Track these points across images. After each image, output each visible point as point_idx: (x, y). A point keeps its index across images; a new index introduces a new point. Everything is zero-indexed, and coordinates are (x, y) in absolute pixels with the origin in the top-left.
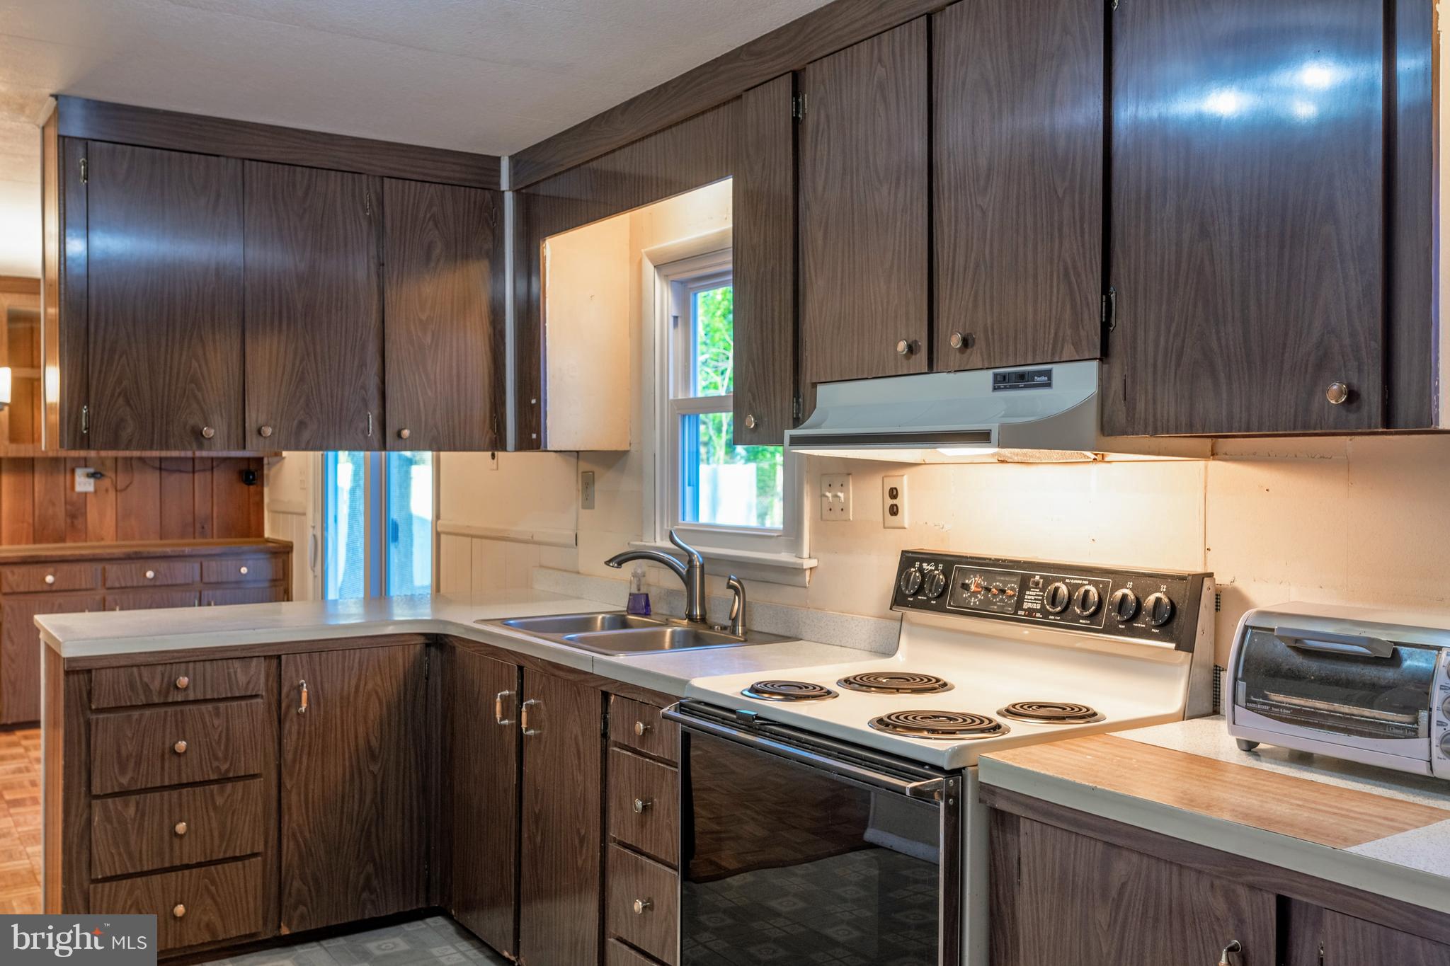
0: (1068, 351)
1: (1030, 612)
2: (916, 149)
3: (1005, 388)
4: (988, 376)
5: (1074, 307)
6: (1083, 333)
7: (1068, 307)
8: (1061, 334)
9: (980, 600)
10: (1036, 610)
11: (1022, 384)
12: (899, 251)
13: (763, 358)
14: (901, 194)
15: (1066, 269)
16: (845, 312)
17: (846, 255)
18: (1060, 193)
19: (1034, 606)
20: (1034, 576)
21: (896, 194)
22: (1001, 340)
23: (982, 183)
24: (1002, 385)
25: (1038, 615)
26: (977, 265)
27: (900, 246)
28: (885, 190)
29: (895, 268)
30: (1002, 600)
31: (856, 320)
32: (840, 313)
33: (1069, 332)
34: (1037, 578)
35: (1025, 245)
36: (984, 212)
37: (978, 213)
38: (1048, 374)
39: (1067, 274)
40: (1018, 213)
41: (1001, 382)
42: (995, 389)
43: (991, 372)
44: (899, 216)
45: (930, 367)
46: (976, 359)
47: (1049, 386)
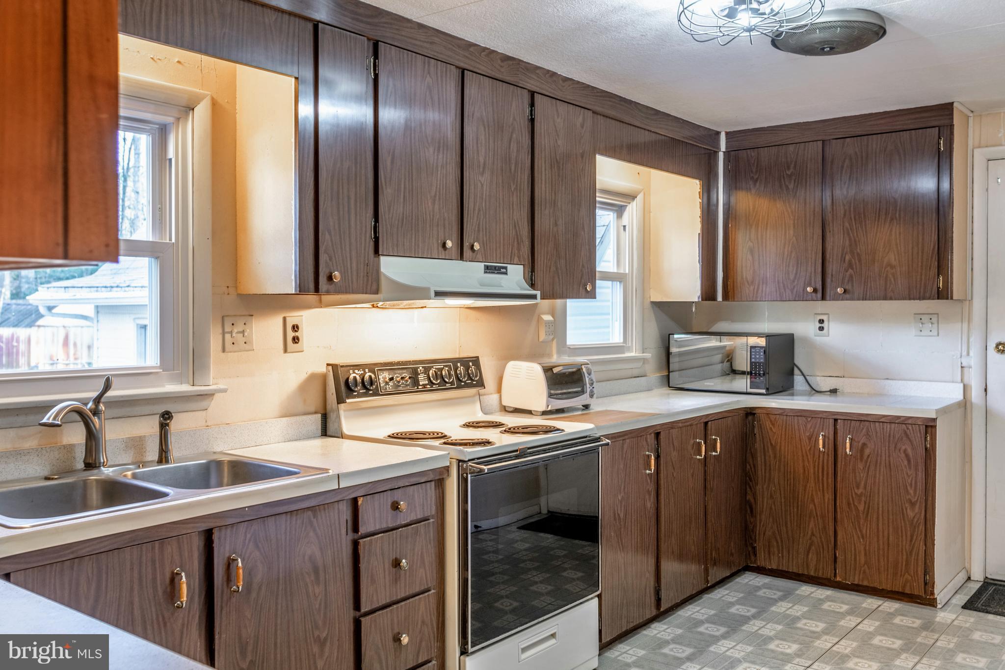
0: (516, 260)
1: (424, 386)
2: (449, 134)
3: (489, 272)
4: (481, 266)
5: (518, 241)
6: (521, 253)
7: (516, 240)
8: (513, 252)
9: (391, 386)
10: (426, 385)
11: (496, 272)
12: (440, 189)
13: (340, 230)
14: (441, 156)
15: (515, 223)
16: (406, 214)
17: (407, 179)
18: (513, 189)
19: (425, 383)
20: (419, 367)
21: (438, 155)
22: (490, 249)
23: (481, 170)
24: (488, 271)
25: (428, 386)
26: (479, 210)
27: (440, 186)
28: (431, 150)
29: (437, 197)
30: (403, 384)
31: (414, 221)
32: (403, 214)
33: (516, 252)
34: (421, 368)
35: (500, 207)
36: (482, 185)
37: (479, 184)
38: (506, 268)
39: (515, 226)
40: (496, 191)
41: (488, 270)
42: (485, 272)
43: (483, 264)
44: (439, 169)
45: (461, 257)
46: (479, 257)
47: (506, 273)
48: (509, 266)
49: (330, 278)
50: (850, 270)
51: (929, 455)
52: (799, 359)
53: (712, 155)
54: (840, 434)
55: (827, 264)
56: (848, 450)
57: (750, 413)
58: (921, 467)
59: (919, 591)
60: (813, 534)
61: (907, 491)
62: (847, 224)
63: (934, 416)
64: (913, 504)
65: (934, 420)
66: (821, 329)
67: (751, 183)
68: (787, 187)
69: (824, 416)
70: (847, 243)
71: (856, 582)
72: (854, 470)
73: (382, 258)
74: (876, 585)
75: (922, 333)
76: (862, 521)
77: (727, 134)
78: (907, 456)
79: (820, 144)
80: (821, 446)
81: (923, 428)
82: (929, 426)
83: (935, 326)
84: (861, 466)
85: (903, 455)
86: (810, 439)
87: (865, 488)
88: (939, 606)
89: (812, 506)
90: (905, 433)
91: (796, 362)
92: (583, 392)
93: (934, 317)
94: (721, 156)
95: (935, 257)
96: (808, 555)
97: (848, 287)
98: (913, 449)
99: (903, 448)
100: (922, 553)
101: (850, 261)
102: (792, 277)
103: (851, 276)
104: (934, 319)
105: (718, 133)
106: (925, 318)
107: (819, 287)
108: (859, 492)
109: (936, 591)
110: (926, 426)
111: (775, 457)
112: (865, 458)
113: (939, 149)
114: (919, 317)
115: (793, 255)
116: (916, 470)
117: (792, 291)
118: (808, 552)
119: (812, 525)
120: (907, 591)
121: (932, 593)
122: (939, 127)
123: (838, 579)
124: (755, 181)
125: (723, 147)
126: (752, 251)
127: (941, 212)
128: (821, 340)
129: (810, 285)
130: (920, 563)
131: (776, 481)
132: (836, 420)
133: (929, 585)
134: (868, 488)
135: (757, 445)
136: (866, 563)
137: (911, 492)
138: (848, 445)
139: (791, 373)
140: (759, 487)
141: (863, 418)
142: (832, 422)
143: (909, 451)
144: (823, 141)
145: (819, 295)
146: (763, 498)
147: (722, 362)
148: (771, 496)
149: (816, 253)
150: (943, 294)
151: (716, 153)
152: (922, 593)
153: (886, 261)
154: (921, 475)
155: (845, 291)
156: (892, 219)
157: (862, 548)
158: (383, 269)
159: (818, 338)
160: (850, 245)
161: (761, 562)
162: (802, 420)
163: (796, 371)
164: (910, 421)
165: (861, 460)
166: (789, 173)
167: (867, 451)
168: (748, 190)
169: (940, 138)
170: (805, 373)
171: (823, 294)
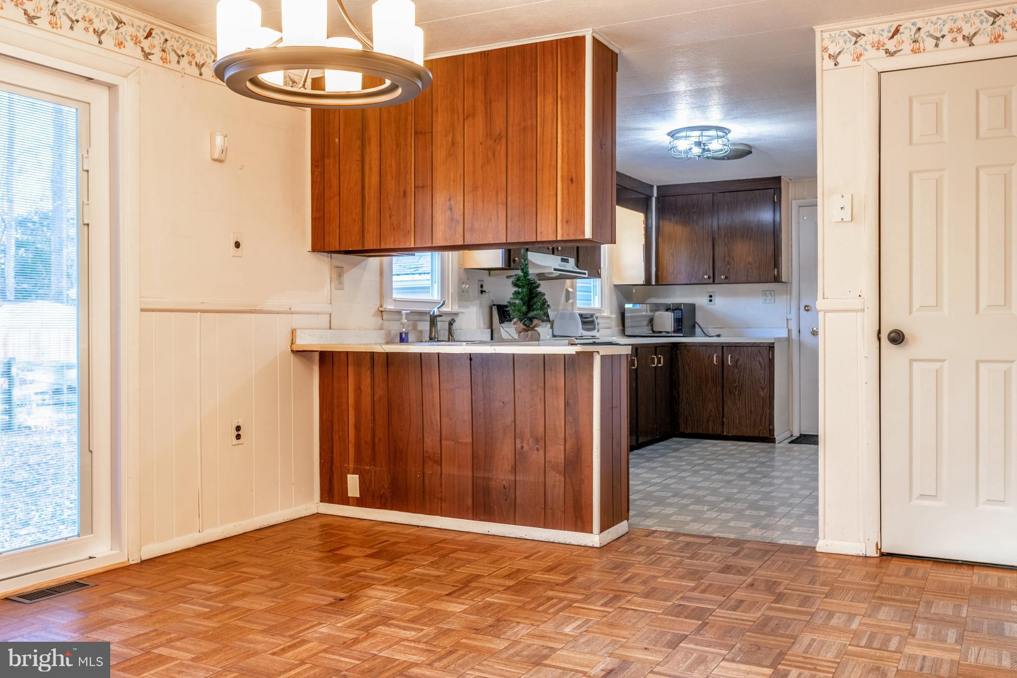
8: (571, 252)
11: (565, 261)
38: (568, 259)
41: (563, 260)
42: (561, 261)
43: (561, 257)
45: (553, 253)
46: (560, 254)
47: (568, 262)
48: (569, 259)
49: (514, 261)
50: (728, 266)
51: (771, 362)
52: (699, 318)
53: (648, 198)
54: (725, 354)
55: (715, 263)
56: (729, 363)
57: (675, 345)
58: (767, 369)
59: (766, 435)
60: (711, 411)
61: (760, 381)
62: (726, 241)
63: (773, 341)
64: (763, 389)
65: (773, 343)
66: (711, 301)
67: (672, 216)
68: (693, 219)
69: (716, 345)
70: (727, 250)
71: (734, 434)
72: (733, 373)
73: (529, 253)
74: (745, 434)
75: (766, 302)
76: (737, 401)
77: (658, 187)
78: (760, 364)
79: (711, 195)
80: (715, 362)
81: (768, 348)
82: (771, 347)
83: (773, 297)
84: (736, 371)
85: (758, 363)
86: (709, 358)
87: (739, 383)
88: (777, 442)
89: (710, 395)
90: (759, 352)
91: (697, 320)
92: (594, 329)
93: (772, 293)
94: (654, 199)
95: (773, 258)
96: (708, 423)
97: (728, 275)
98: (763, 359)
99: (758, 359)
100: (768, 414)
101: (728, 261)
102: (696, 270)
103: (729, 269)
104: (772, 294)
105: (652, 186)
106: (768, 293)
107: (711, 275)
108: (735, 385)
109: (775, 434)
110: (770, 347)
111: (690, 370)
112: (738, 366)
113: (774, 201)
114: (764, 293)
115: (697, 257)
116: (765, 370)
117: (696, 277)
118: (709, 421)
119: (710, 405)
120: (761, 435)
121: (773, 435)
122: (774, 189)
123: (725, 434)
124: (674, 215)
125: (655, 195)
126: (672, 255)
127: (776, 235)
128: (711, 307)
129: (706, 275)
130: (767, 420)
131: (690, 384)
132: (723, 347)
133: (772, 431)
134: (740, 382)
135: (680, 364)
136: (739, 423)
137: (763, 382)
138: (729, 360)
139: (694, 327)
140: (681, 388)
141: (737, 345)
142: (721, 348)
143: (761, 360)
144: (713, 193)
145: (711, 280)
146: (683, 394)
147: (648, 326)
148: (688, 392)
149: (709, 257)
150: (777, 279)
151: (651, 197)
152: (768, 436)
153: (747, 260)
154: (767, 373)
155: (726, 278)
156: (750, 238)
157: (737, 415)
158: (529, 258)
159: (709, 306)
160: (728, 252)
161: (682, 429)
162: (704, 348)
163: (696, 326)
164: (761, 345)
165: (737, 367)
166: (693, 210)
167: (739, 363)
168: (670, 220)
169: (774, 195)
170: (702, 327)
171: (713, 281)
